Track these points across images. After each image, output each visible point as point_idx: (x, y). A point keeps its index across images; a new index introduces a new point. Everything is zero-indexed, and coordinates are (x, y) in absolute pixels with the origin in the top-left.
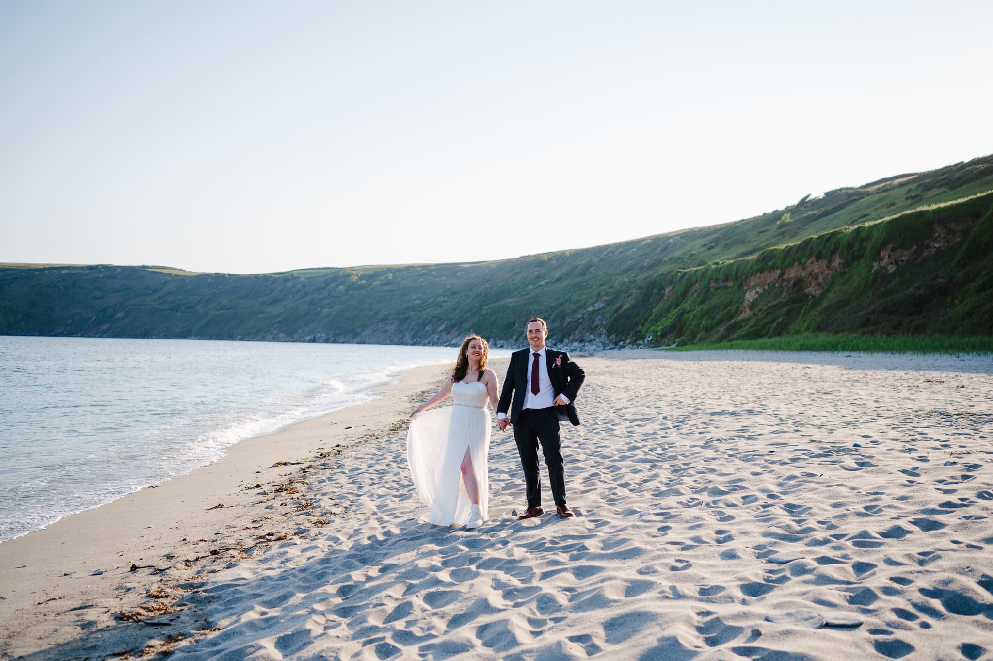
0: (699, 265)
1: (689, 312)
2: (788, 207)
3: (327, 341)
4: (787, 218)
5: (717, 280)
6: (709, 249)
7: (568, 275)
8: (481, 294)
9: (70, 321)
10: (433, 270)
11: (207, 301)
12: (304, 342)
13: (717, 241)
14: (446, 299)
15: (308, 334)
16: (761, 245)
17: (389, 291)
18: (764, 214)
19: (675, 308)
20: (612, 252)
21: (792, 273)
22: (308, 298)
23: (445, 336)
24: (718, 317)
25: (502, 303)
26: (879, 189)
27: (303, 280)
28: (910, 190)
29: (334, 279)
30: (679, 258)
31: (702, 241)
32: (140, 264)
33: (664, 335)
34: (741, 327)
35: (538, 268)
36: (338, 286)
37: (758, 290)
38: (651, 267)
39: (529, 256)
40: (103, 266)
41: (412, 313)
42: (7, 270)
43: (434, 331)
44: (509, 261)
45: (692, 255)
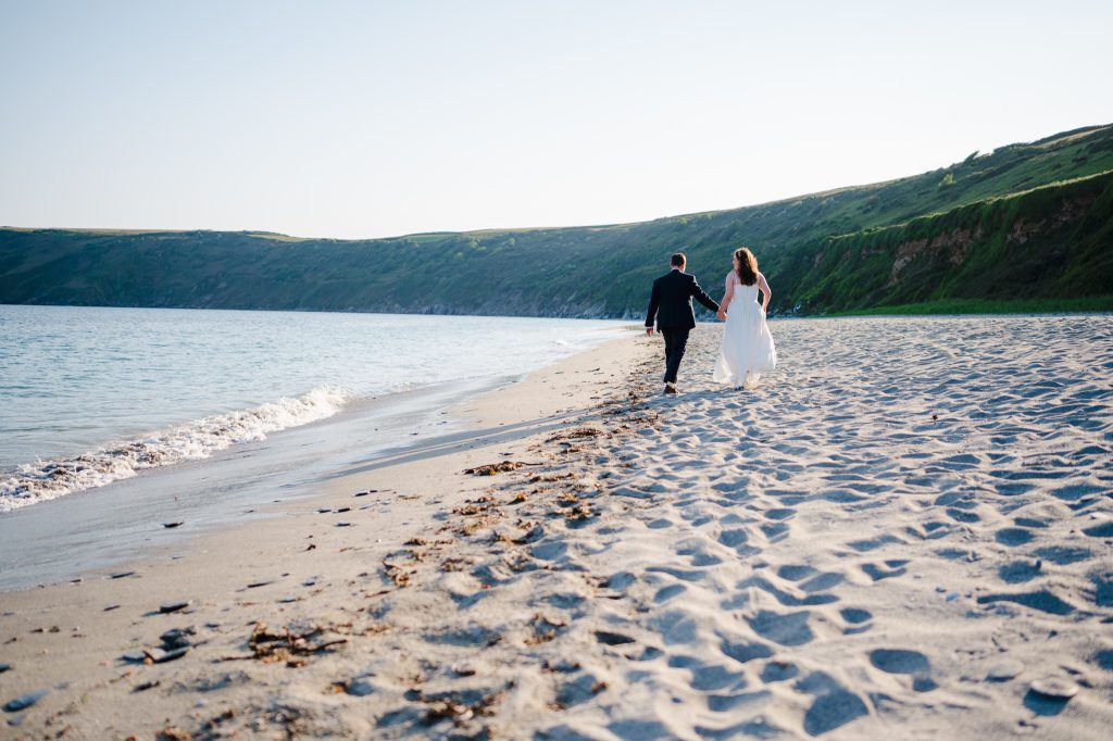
0: (853, 231)
1: (839, 281)
2: (954, 165)
3: (445, 313)
4: (950, 180)
5: (869, 248)
6: (865, 212)
7: (711, 239)
8: (613, 261)
9: (170, 292)
10: (559, 235)
11: (315, 268)
12: (421, 313)
13: (873, 203)
14: (574, 266)
15: (425, 305)
16: (920, 209)
17: (511, 258)
18: (928, 173)
19: (825, 276)
20: (759, 215)
21: (939, 242)
22: (424, 266)
23: (575, 307)
24: (867, 285)
25: (638, 270)
26: (1052, 146)
27: (418, 246)
28: (1080, 151)
29: (451, 245)
30: (832, 222)
31: (858, 203)
32: (241, 229)
33: (813, 303)
34: (887, 295)
35: (677, 233)
36: (457, 252)
37: (907, 258)
38: (802, 231)
39: (666, 219)
40: (203, 233)
41: (537, 283)
42: (101, 236)
43: (563, 301)
44: (643, 224)
45: (847, 219)
